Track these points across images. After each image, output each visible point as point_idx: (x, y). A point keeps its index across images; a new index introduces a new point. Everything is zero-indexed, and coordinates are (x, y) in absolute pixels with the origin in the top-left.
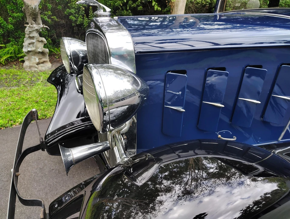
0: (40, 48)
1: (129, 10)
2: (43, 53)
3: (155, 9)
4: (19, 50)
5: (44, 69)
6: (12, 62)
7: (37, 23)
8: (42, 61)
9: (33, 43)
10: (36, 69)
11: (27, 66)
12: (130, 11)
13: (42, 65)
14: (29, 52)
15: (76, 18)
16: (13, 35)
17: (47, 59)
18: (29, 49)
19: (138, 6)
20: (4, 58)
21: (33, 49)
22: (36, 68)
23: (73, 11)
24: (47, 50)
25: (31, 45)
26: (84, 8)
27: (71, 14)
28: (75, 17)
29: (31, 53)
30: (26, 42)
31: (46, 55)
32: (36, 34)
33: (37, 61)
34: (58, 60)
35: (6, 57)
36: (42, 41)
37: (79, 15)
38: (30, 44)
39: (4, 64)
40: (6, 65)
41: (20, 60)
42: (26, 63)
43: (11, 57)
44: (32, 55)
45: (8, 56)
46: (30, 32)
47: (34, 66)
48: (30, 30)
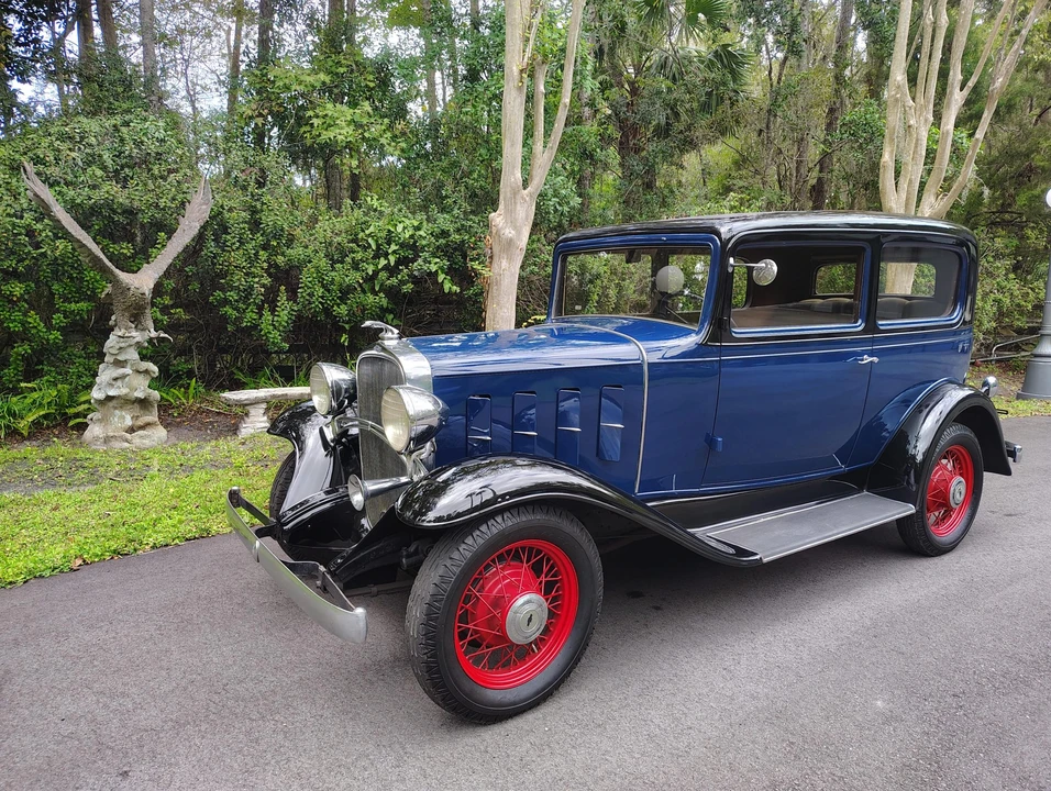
0: (141, 387)
1: (380, 291)
2: (143, 403)
3: (446, 291)
4: (70, 397)
5: (147, 442)
6: (48, 427)
7: (139, 326)
8: (140, 422)
9: (124, 377)
10: (126, 445)
11: (96, 439)
12: (382, 295)
13: (141, 432)
14: (109, 398)
15: (238, 311)
16: (52, 358)
17: (153, 417)
18: (112, 393)
19: (402, 282)
20: (30, 420)
21: (124, 391)
22: (127, 441)
23: (232, 296)
24: (156, 395)
25: (119, 383)
26: (263, 290)
27: (226, 302)
28: (237, 309)
29: (111, 404)
30: (105, 374)
31: (153, 407)
32: (133, 355)
33: (129, 422)
34: (179, 420)
35: (35, 417)
36: (147, 372)
37: (249, 304)
38: (116, 379)
39: (26, 434)
40: (29, 438)
41: (71, 423)
42: (94, 431)
43: (45, 417)
44: (116, 408)
45: (41, 413)
46: (121, 348)
47: (121, 437)
48: (123, 345)
